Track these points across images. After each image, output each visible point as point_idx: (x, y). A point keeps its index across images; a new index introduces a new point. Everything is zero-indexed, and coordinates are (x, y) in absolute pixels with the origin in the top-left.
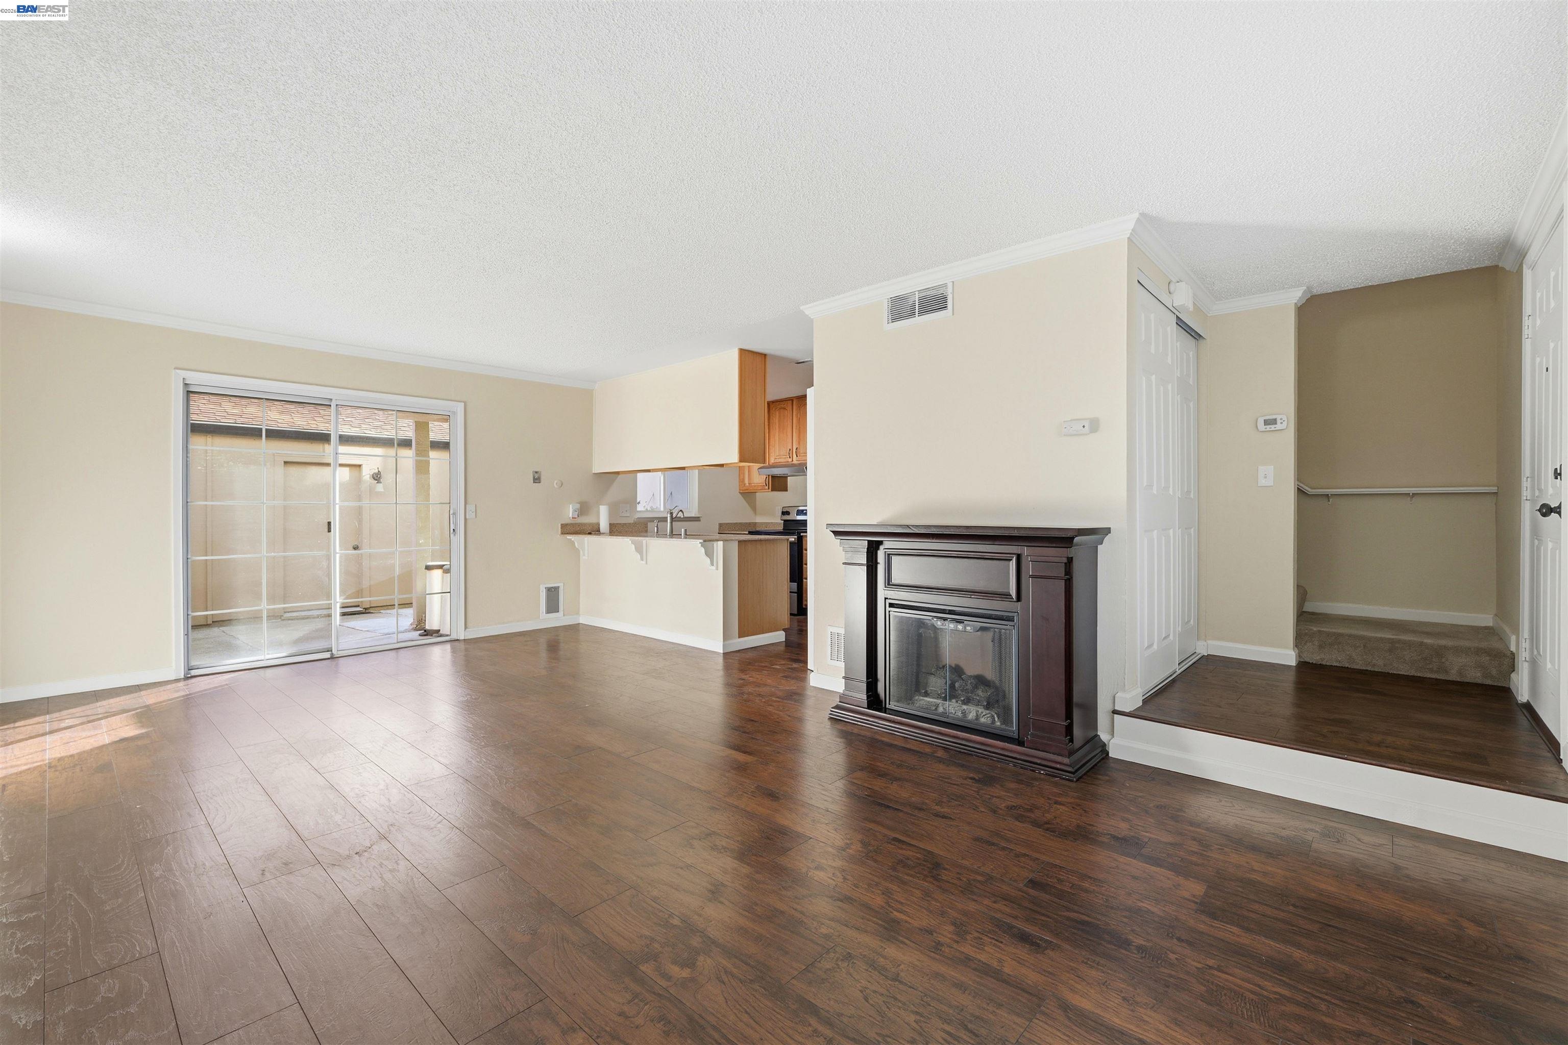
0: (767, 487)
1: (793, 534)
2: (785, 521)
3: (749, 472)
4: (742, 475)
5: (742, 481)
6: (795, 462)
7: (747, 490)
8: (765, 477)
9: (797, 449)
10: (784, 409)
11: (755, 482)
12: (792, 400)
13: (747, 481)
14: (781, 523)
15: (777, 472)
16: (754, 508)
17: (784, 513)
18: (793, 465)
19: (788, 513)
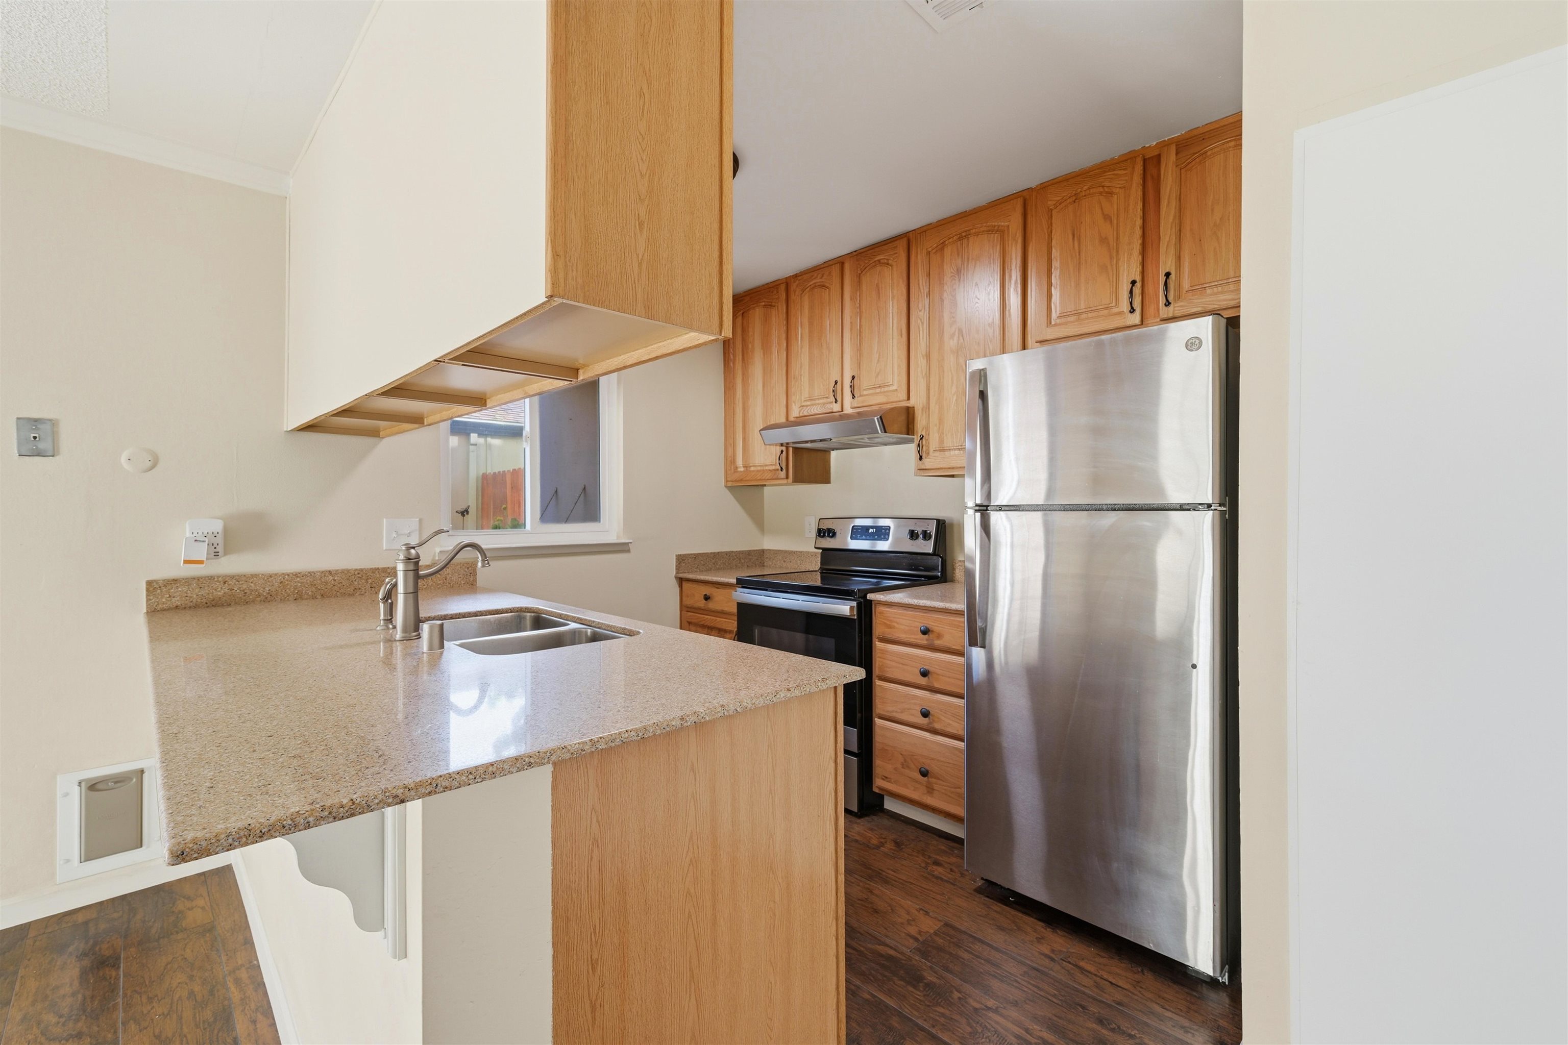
0: (783, 474)
1: (843, 594)
2: (825, 550)
3: (744, 439)
4: (730, 450)
5: (730, 461)
6: (848, 410)
7: (741, 480)
8: (779, 449)
9: (853, 378)
10: (823, 286)
11: (757, 462)
12: (842, 264)
13: (740, 462)
14: (816, 554)
15: (809, 433)
16: (759, 522)
17: (825, 533)
18: (843, 417)
19: (831, 533)
